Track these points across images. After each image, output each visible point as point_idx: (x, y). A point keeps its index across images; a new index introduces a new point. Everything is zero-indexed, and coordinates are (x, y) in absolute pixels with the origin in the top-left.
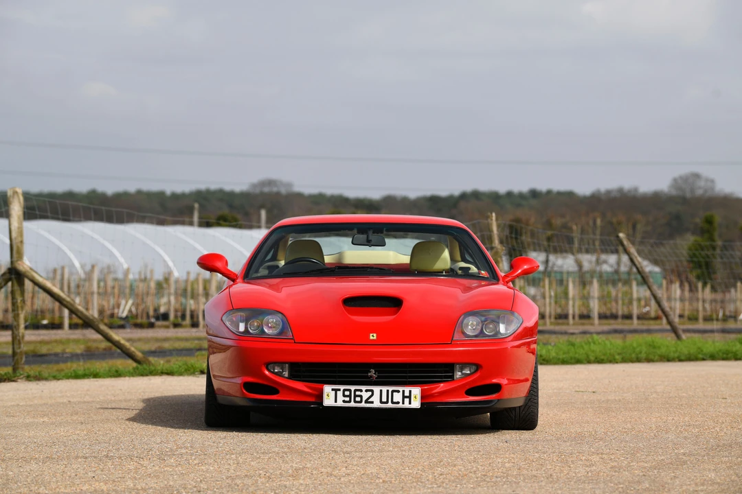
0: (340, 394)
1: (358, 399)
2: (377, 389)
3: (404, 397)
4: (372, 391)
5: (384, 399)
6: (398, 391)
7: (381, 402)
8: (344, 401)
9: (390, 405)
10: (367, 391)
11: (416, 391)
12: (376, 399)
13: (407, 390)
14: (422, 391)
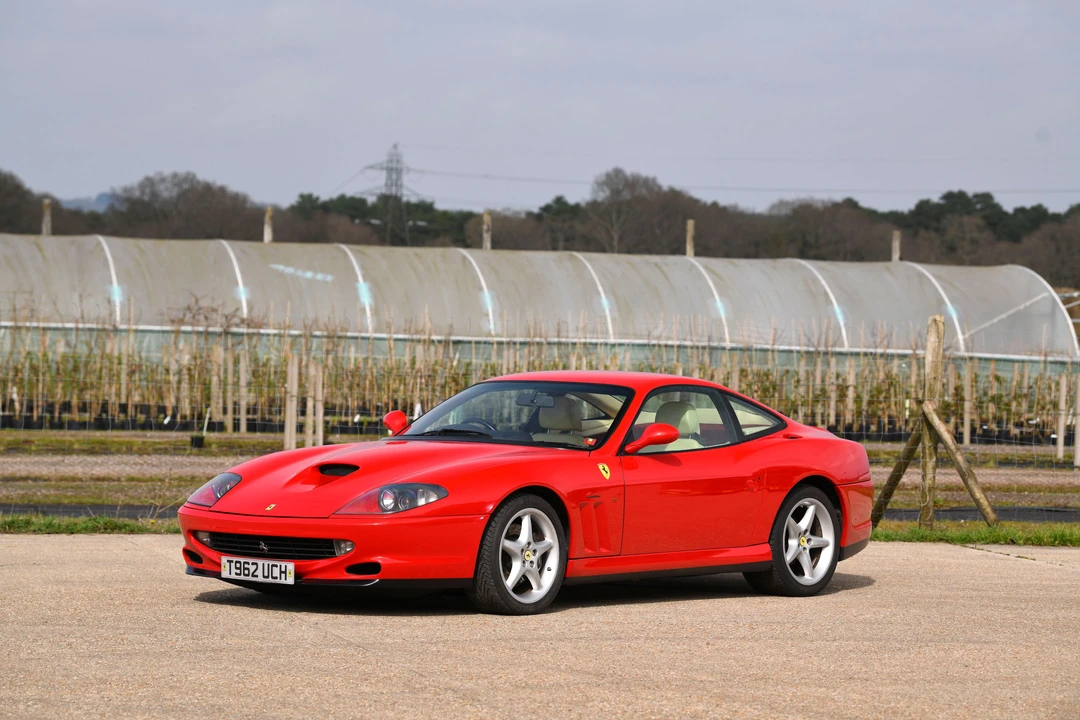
0: (233, 565)
1: (246, 572)
2: (260, 562)
3: (281, 572)
4: (256, 564)
5: (266, 574)
6: (276, 566)
7: (264, 577)
8: (236, 574)
9: (270, 580)
10: (253, 564)
11: (291, 566)
12: (259, 573)
13: (283, 564)
14: (296, 568)
